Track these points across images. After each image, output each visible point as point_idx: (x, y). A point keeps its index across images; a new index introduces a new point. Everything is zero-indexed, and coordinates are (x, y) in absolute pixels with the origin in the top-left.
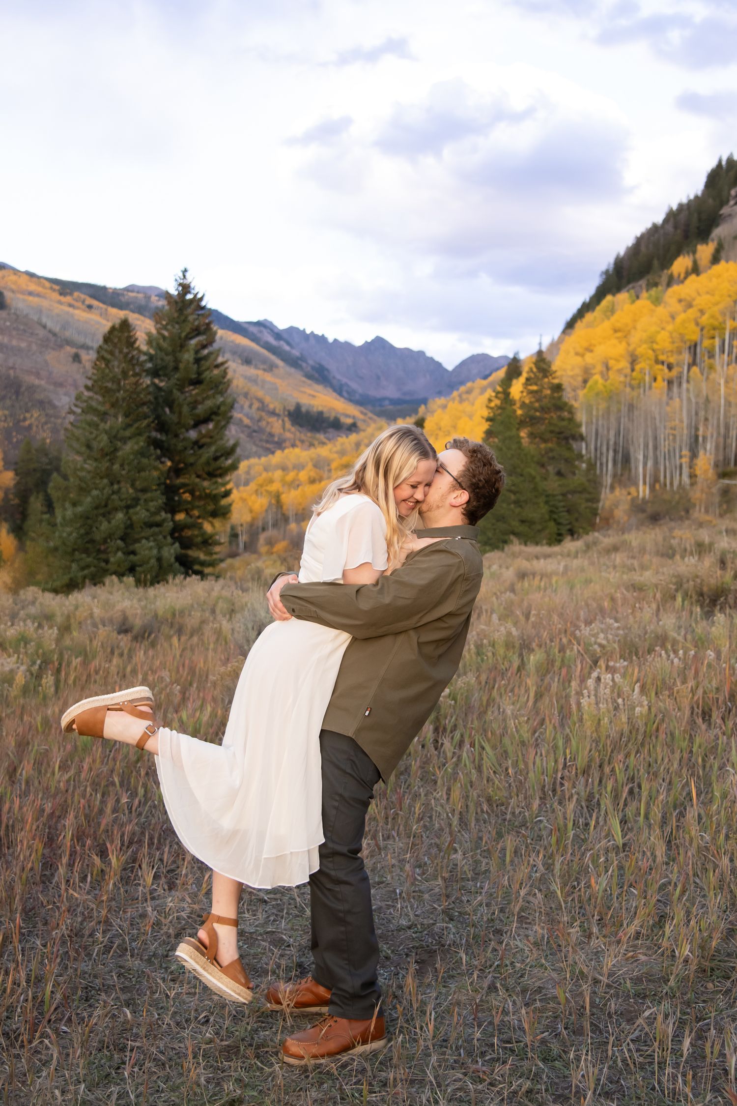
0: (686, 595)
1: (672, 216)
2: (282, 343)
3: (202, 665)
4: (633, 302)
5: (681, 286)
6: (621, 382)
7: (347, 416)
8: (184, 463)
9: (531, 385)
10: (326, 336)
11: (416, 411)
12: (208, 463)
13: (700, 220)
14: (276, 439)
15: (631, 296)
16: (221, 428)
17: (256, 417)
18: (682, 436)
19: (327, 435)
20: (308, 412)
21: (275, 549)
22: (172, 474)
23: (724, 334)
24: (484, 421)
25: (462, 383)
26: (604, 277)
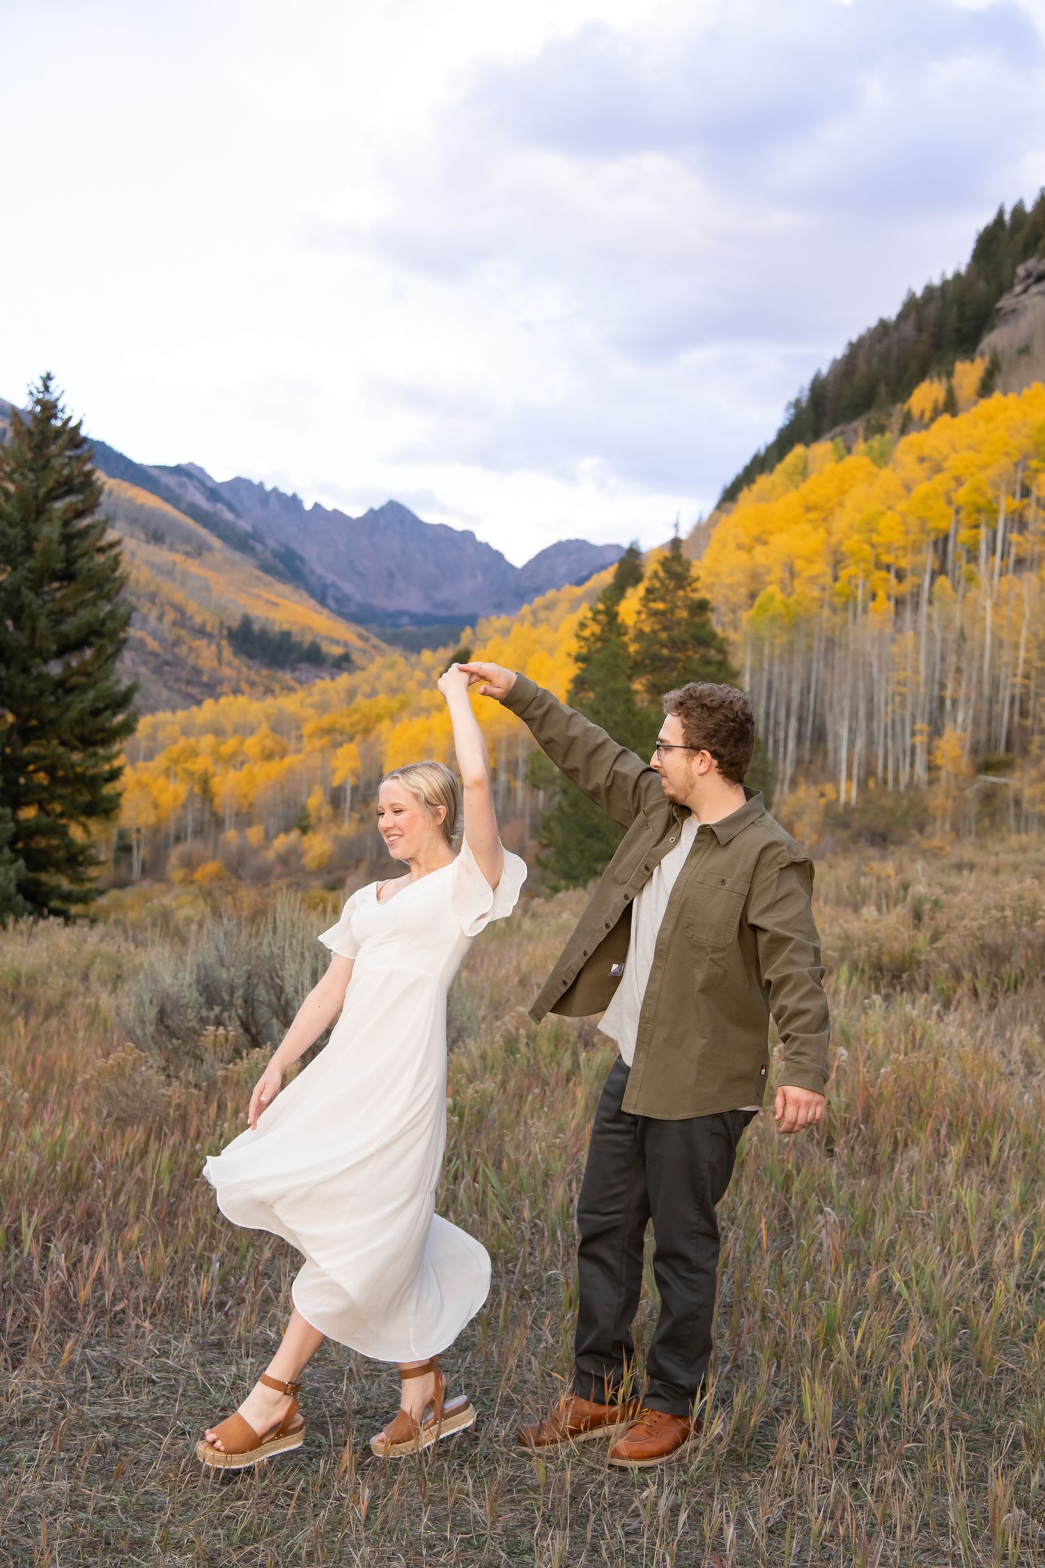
0: (854, 967)
1: (913, 307)
2: (220, 506)
3: (65, 1063)
4: (840, 459)
5: (924, 434)
6: (813, 599)
7: (335, 642)
8: (37, 718)
9: (654, 600)
10: (301, 496)
11: (457, 640)
12: (80, 721)
13: (962, 317)
14: (205, 679)
15: (837, 448)
16: (108, 659)
17: (171, 638)
18: (916, 697)
19: (297, 673)
20: (264, 632)
21: (198, 875)
22: (15, 737)
23: (996, 521)
24: (571, 660)
25: (539, 591)
26: (792, 411)
